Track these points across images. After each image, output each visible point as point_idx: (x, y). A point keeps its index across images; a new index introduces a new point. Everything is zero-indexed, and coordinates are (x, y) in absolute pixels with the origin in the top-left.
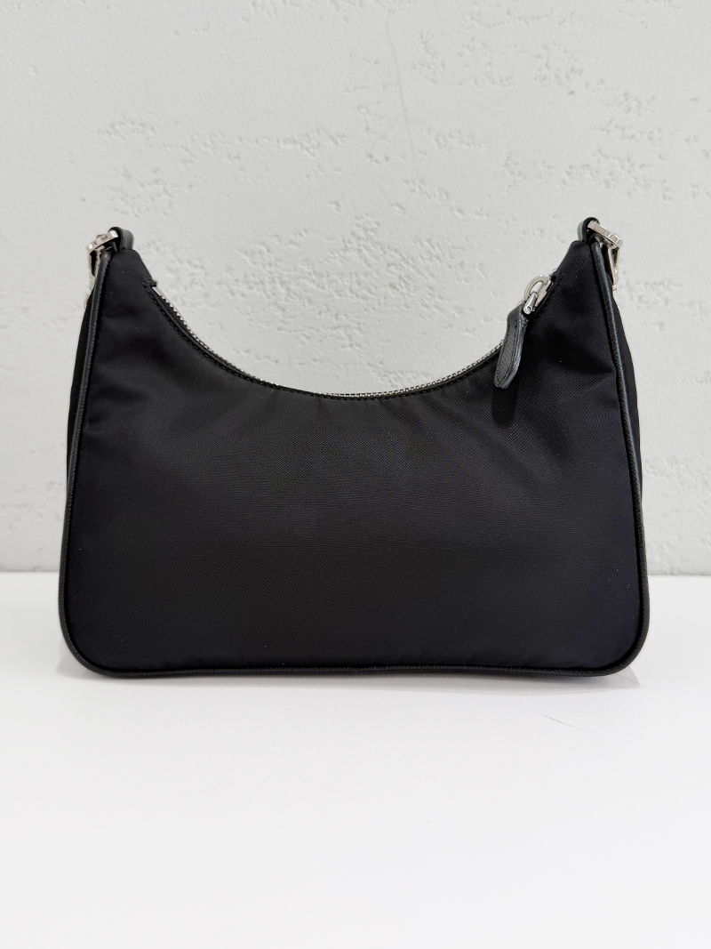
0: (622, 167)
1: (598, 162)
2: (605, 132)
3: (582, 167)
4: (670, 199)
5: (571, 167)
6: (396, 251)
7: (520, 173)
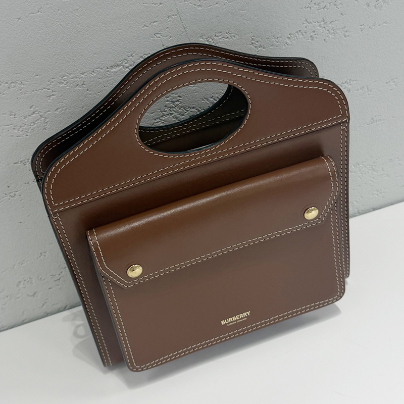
0: (320, 26)
1: (306, 27)
2: (309, 9)
3: (297, 32)
4: (348, 36)
5: (290, 34)
6: (193, 108)
7: (261, 46)
